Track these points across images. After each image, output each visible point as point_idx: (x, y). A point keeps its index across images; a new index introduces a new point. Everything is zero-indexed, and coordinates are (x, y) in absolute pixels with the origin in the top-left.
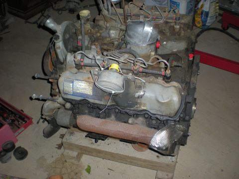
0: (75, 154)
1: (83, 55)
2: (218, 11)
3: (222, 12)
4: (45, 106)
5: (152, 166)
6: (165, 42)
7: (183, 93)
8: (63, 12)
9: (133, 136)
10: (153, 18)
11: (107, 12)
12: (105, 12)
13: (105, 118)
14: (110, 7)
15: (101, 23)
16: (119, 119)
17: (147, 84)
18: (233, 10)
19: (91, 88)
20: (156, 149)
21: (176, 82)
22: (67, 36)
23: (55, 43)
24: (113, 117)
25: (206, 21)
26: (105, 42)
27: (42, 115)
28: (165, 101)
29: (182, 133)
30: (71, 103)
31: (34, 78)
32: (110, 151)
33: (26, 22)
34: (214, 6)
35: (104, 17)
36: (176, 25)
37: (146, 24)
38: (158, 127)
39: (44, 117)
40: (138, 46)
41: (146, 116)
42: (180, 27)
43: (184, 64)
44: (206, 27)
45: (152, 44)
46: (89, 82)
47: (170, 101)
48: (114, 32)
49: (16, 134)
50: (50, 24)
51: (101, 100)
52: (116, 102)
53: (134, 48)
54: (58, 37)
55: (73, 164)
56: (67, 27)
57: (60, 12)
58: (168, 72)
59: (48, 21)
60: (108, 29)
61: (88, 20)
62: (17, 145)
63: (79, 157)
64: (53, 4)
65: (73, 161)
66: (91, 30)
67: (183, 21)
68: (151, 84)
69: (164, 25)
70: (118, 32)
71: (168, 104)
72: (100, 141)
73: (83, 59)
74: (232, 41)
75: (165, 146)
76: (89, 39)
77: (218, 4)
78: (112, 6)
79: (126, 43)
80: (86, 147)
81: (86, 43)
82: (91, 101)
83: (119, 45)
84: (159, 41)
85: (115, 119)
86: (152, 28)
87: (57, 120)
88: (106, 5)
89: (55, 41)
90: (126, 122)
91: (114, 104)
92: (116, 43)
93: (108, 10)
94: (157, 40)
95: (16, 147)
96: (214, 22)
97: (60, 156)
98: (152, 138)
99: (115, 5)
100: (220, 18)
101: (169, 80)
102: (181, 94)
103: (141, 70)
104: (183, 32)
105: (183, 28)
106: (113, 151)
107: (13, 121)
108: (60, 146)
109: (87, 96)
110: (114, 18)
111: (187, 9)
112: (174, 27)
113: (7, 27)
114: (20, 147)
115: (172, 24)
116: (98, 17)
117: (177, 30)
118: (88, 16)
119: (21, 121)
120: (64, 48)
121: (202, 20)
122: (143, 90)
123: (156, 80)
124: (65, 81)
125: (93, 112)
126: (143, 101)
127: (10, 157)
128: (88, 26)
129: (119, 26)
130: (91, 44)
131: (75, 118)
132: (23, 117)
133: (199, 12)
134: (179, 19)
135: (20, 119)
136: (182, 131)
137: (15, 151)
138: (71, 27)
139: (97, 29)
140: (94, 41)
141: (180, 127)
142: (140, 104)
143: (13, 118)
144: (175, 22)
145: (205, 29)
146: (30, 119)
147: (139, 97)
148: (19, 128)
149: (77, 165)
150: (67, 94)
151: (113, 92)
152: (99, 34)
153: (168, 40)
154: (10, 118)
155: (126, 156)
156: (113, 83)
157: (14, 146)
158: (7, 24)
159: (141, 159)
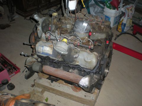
0: (40, 90)
1: (51, 34)
2: (131, 24)
3: (133, 25)
4: (27, 60)
5: (82, 101)
6: (94, 33)
7: (98, 58)
8: (46, 16)
9: (71, 78)
10: (90, 21)
11: (66, 15)
12: (65, 15)
13: (57, 68)
14: (68, 13)
15: (63, 21)
16: (64, 69)
17: (80, 51)
18: (140, 25)
19: (52, 51)
20: (82, 87)
21: (96, 52)
22: (44, 25)
23: (37, 27)
24: (62, 68)
25: (124, 29)
26: (63, 30)
27: (25, 65)
28: (89, 61)
29: (97, 80)
30: (41, 58)
31: (24, 44)
32: (59, 90)
33: (25, 19)
34: (129, 21)
35: (65, 17)
36: (102, 25)
37: (84, 22)
38: (84, 75)
39: (26, 66)
40: (79, 32)
41: (79, 69)
42: (104, 27)
43: (103, 45)
44: (123, 32)
45: (87, 32)
46: (51, 48)
47: (91, 61)
48: (69, 25)
49: (10, 76)
50: (36, 17)
51: (56, 58)
52: (64, 59)
53: (77, 34)
54: (39, 24)
55: (39, 96)
56: (45, 20)
57: (44, 16)
58: (92, 46)
59: (35, 16)
60: (66, 24)
61: (56, 17)
62: (10, 82)
63: (42, 92)
64: (41, 11)
65: (39, 94)
66: (56, 23)
67: (106, 24)
68: (83, 52)
69: (96, 25)
70: (71, 26)
71: (90, 63)
72: (54, 82)
73: (50, 36)
74: (137, 41)
75: (87, 85)
76: (55, 27)
77: (131, 20)
78: (70, 13)
79: (74, 31)
80: (47, 86)
81: (53, 29)
82: (51, 57)
83: (70, 32)
84: (91, 32)
85: (62, 69)
86: (87, 24)
87: (33, 67)
88: (66, 11)
89: (37, 26)
90: (68, 71)
91: (62, 60)
92: (69, 31)
93: (67, 14)
94: (90, 31)
95: (9, 83)
96: (129, 30)
97: (32, 91)
98: (80, 80)
99: (71, 12)
100: (132, 28)
101: (92, 51)
102: (98, 59)
103: (79, 44)
104: (105, 29)
105: (105, 27)
106: (61, 90)
107: (10, 69)
108: (33, 86)
109: (49, 54)
110: (70, 18)
111: (114, 21)
112: (100, 26)
113: (14, 20)
114: (11, 83)
115: (100, 25)
116: (62, 18)
117: (102, 28)
118: (57, 16)
119: (14, 70)
120: (41, 30)
121: (122, 28)
122: (78, 54)
123: (86, 50)
124: (39, 46)
125: (52, 64)
126: (77, 60)
127: (5, 88)
128: (55, 21)
129: (72, 22)
130: (56, 30)
131: (42, 67)
132: (15, 68)
133: (120, 23)
134: (104, 23)
135: (13, 69)
136: (97, 79)
137: (8, 85)
138: (47, 20)
139: (60, 23)
140: (58, 28)
141: (96, 77)
142: (76, 61)
143: (10, 68)
144: (102, 24)
145: (123, 33)
146: (19, 69)
147: (75, 58)
148: (12, 73)
149: (41, 97)
150: (39, 53)
151: (62, 53)
152: (60, 25)
153: (96, 32)
154: (8, 68)
155: (68, 93)
156: (63, 48)
157: (8, 82)
158: (14, 18)
159: (75, 96)
